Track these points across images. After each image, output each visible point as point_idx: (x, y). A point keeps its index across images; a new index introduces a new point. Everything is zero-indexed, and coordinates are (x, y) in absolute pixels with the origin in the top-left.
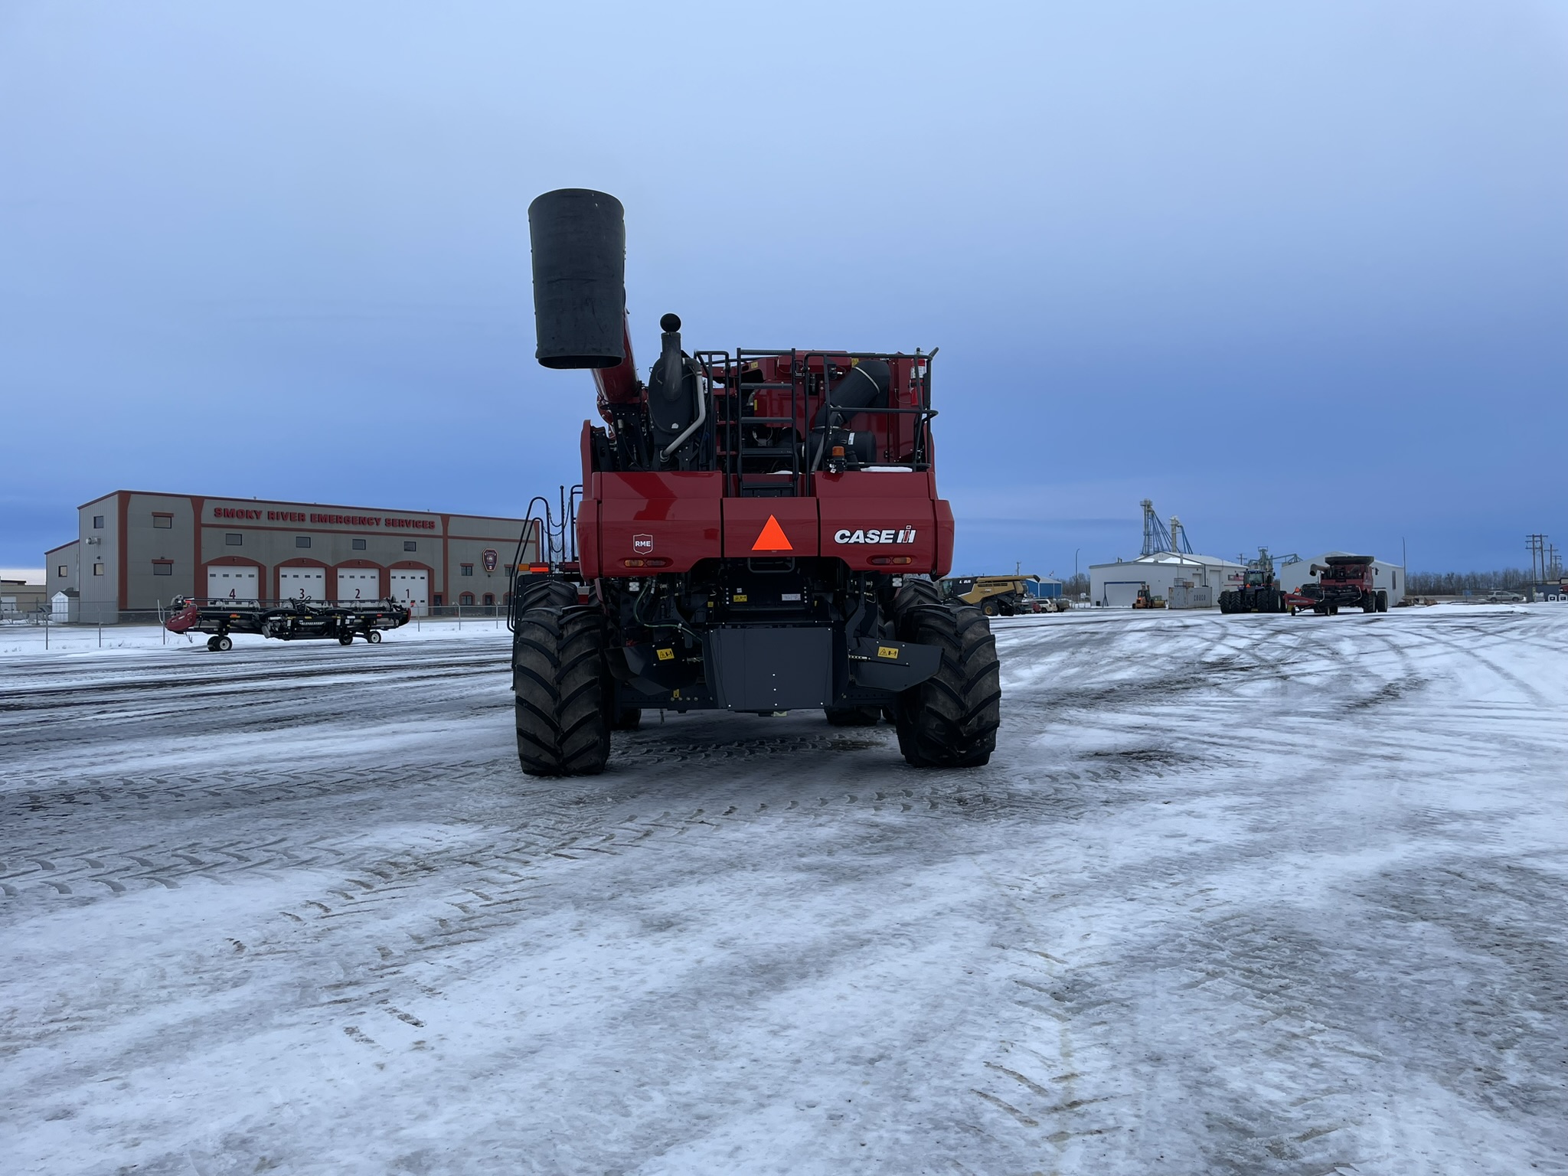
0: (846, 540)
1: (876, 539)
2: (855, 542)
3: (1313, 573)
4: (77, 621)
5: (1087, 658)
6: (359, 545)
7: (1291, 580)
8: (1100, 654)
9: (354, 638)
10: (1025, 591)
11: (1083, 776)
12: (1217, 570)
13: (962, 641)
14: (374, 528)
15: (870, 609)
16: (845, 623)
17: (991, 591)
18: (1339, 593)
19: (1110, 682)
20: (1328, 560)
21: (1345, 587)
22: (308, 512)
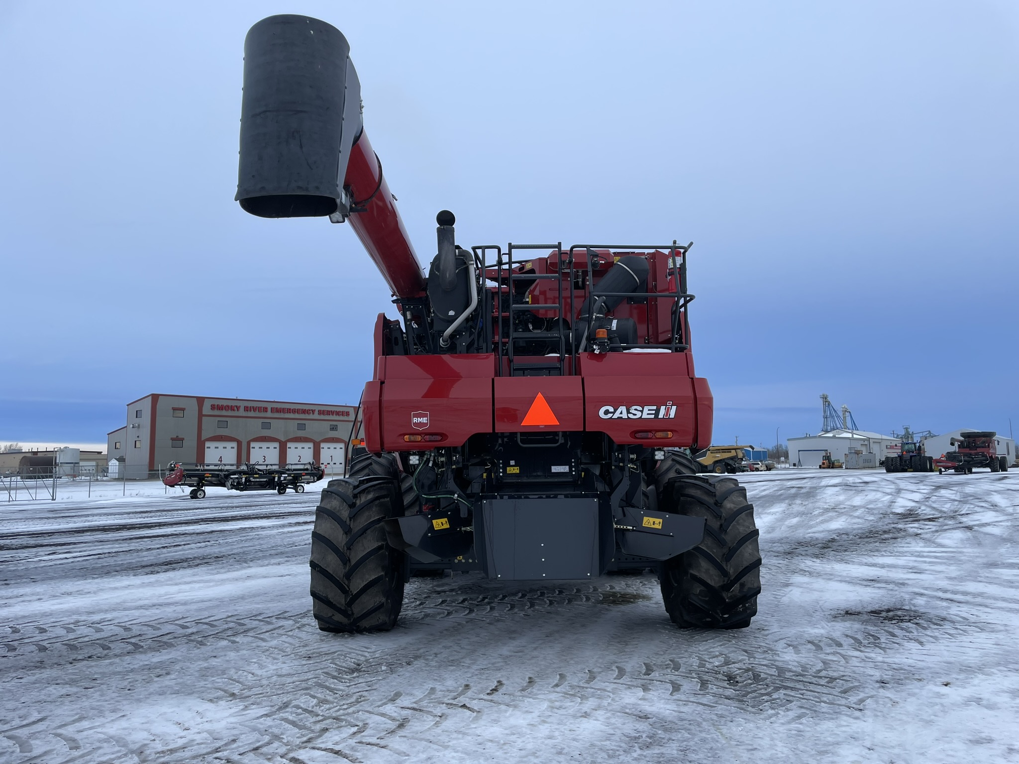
0: (610, 415)
1: (639, 414)
2: (619, 418)
3: (952, 444)
4: (124, 478)
5: (802, 509)
6: (301, 427)
7: (936, 449)
8: (810, 505)
9: (287, 489)
10: (744, 456)
11: (846, 642)
12: (878, 442)
13: (722, 510)
14: (311, 416)
15: (635, 479)
16: (610, 494)
17: (720, 456)
18: (973, 458)
19: (829, 531)
20: (963, 435)
21: (977, 454)
22: (269, 406)
